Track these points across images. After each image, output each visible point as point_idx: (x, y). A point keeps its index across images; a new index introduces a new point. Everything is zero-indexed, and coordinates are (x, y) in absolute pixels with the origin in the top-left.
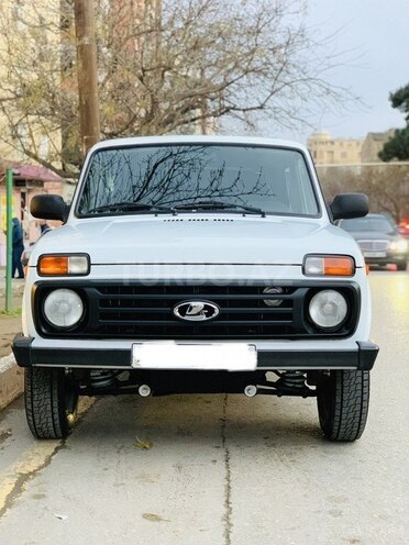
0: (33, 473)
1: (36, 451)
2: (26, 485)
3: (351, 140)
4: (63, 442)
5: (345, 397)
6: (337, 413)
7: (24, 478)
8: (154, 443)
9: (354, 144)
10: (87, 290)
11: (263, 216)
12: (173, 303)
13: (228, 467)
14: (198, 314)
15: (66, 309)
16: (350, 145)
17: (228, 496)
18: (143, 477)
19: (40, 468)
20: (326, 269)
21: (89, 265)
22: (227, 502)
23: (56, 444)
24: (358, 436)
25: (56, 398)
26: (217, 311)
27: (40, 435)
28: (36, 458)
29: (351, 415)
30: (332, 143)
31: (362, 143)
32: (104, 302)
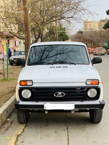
0: (20, 135)
1: (20, 127)
2: (19, 139)
3: (96, 21)
4: (26, 124)
5: (97, 113)
6: (95, 117)
7: (18, 136)
8: (49, 124)
9: (97, 22)
10: (32, 89)
11: (75, 65)
12: (54, 93)
13: (68, 132)
14: (60, 95)
15: (27, 94)
16: (95, 23)
17: (68, 141)
18: (47, 135)
19: (22, 133)
20: (92, 83)
21: (33, 83)
22: (68, 143)
23: (25, 125)
24: (100, 122)
25: (25, 114)
26: (65, 95)
27: (21, 123)
28: (20, 130)
29: (98, 118)
30: (91, 22)
31: (99, 22)
32: (36, 93)
